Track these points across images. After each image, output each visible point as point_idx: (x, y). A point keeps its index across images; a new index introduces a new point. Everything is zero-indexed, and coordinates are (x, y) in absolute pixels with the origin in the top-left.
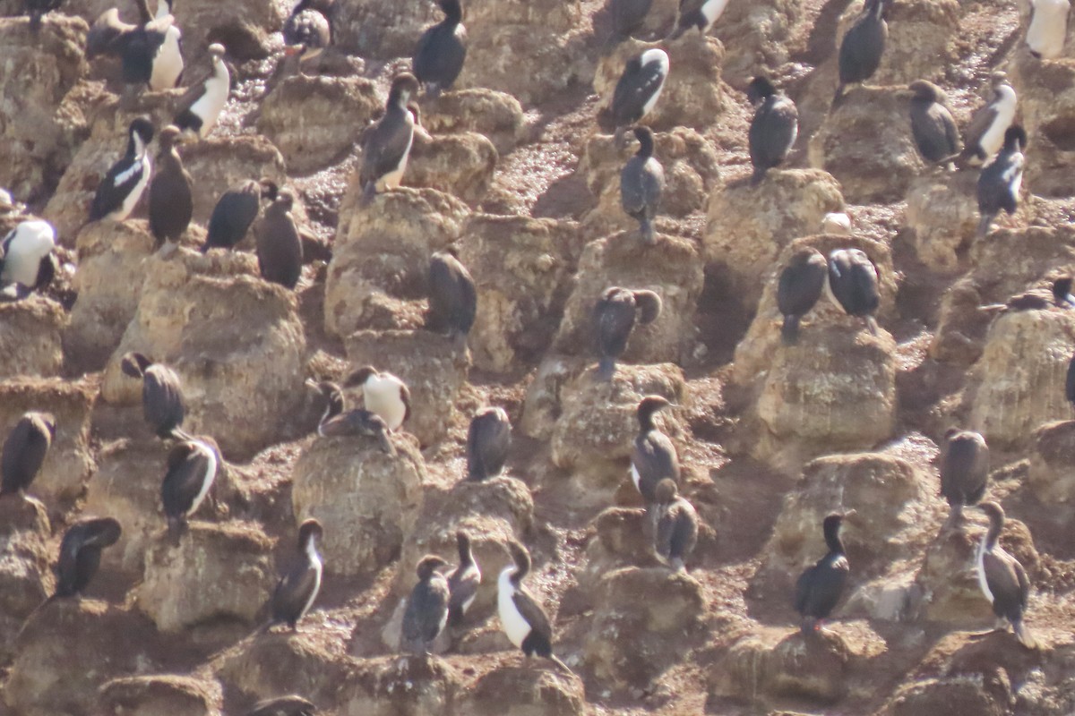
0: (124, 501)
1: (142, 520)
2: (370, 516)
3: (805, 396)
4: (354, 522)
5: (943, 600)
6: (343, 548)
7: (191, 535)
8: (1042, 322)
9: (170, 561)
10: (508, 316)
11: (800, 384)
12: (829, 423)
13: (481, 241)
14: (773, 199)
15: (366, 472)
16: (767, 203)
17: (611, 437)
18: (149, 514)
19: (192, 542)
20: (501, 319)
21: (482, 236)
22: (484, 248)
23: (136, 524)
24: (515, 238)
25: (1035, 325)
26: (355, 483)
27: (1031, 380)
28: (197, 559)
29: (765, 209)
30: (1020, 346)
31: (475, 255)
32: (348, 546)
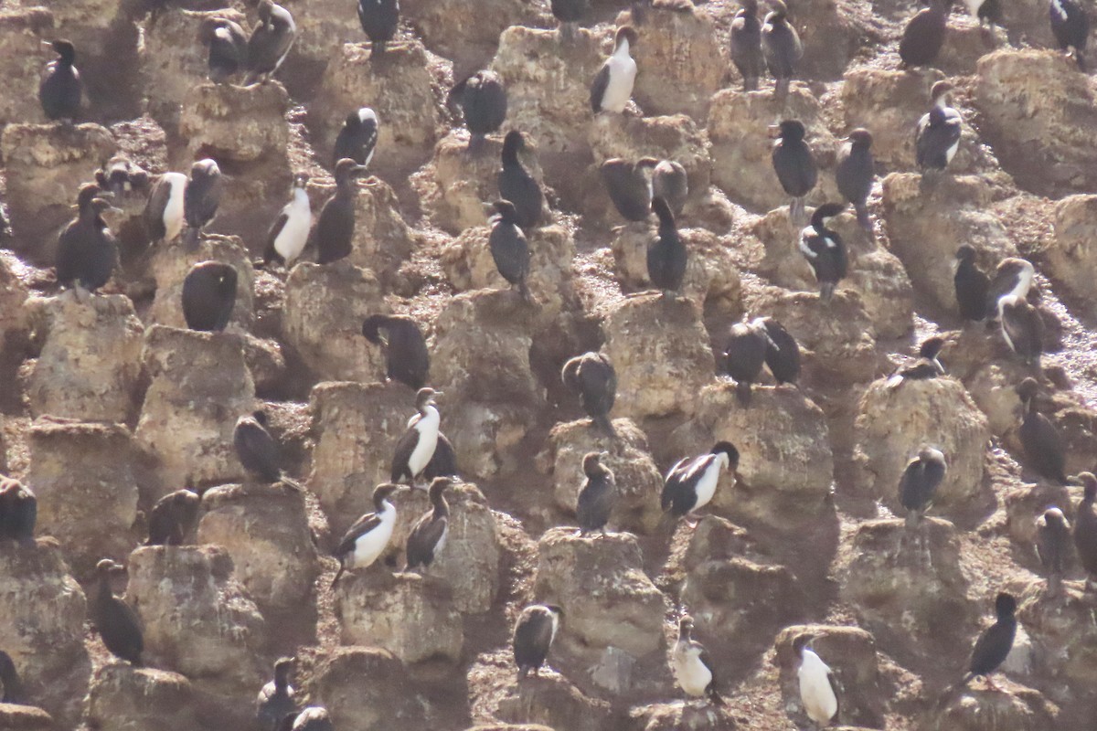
0: (267, 543)
1: (285, 560)
2: (483, 562)
3: (784, 455)
4: (472, 566)
5: (1077, 658)
6: (466, 589)
7: (408, 584)
8: (944, 390)
9: (388, 606)
10: (378, 360)
11: (777, 444)
12: (806, 479)
13: (324, 289)
14: (546, 254)
15: (470, 520)
16: (542, 258)
17: (634, 489)
18: (290, 555)
19: (408, 590)
20: (370, 362)
21: (325, 284)
22: (328, 294)
23: (280, 564)
24: (355, 288)
25: (939, 392)
26: (462, 530)
27: (956, 442)
28: (415, 606)
29: (543, 265)
30: (935, 411)
31: (321, 302)
32: (471, 587)
